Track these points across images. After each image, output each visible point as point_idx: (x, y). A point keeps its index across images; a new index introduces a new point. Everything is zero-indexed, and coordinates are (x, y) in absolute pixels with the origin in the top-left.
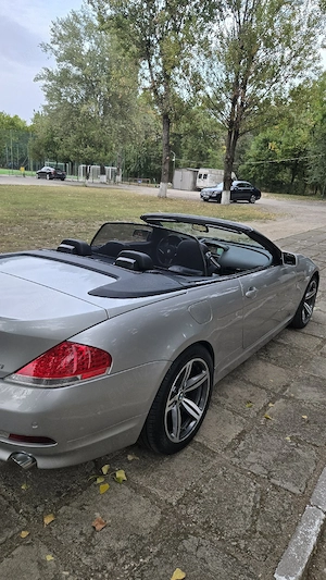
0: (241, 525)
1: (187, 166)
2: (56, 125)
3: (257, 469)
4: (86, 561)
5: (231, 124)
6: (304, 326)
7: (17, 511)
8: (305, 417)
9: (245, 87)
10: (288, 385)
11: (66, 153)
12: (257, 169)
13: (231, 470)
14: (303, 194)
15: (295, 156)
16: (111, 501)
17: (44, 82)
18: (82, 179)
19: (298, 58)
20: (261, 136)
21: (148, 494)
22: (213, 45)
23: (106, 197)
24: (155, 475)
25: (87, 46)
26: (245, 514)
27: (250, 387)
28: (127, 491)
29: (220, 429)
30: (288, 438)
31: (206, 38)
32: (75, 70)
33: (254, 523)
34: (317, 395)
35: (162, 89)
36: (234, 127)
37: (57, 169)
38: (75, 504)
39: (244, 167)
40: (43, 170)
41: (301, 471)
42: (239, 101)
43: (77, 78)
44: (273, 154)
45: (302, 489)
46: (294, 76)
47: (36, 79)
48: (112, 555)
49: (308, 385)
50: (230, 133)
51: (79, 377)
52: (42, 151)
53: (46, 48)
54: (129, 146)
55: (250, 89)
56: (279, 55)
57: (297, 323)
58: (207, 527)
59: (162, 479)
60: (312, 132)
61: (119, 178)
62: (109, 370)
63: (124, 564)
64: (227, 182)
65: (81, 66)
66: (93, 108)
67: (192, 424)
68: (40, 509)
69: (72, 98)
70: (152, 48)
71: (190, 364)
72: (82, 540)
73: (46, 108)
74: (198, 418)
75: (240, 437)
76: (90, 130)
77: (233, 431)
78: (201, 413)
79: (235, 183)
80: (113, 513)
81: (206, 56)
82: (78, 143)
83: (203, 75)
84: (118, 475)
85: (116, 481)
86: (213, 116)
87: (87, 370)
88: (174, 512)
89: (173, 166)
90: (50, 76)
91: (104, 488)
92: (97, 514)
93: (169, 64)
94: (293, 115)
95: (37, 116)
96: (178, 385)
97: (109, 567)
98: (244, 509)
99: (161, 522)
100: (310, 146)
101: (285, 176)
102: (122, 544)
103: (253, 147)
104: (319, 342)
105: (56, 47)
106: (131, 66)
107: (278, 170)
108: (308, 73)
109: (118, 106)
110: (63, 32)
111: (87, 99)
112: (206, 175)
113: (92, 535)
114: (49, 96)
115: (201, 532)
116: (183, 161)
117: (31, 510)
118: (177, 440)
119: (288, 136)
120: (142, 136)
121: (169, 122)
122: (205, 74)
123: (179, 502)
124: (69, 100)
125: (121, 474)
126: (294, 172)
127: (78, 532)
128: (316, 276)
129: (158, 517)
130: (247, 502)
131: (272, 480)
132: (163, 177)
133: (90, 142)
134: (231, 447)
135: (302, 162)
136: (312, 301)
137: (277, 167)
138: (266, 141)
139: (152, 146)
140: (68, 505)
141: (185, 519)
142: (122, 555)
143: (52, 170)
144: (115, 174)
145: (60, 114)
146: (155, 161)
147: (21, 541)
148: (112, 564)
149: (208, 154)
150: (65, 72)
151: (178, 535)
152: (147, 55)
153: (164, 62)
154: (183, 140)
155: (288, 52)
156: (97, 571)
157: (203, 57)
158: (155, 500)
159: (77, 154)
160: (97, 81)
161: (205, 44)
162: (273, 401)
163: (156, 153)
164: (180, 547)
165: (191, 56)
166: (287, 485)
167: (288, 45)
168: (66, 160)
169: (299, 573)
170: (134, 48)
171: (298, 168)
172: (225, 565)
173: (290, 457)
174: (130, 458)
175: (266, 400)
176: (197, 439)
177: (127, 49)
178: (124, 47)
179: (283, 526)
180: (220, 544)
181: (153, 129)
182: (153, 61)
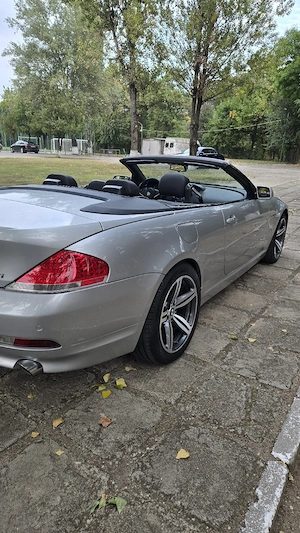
0: (237, 416)
1: (154, 136)
2: (27, 100)
3: (246, 373)
4: (96, 452)
5: (195, 91)
6: (276, 261)
7: (26, 416)
8: (285, 331)
9: (206, 55)
10: (266, 308)
11: (38, 126)
12: (219, 137)
13: (222, 374)
14: (262, 159)
15: (254, 123)
16: (114, 403)
17: (12, 56)
18: (54, 152)
19: (255, 26)
20: (222, 105)
21: (147, 397)
22: (175, 14)
23: (80, 166)
24: (152, 381)
25: (52, 20)
26: (239, 408)
27: (232, 311)
28: (128, 395)
29: (207, 344)
30: (271, 348)
31: (168, 7)
32: (41, 45)
33: (248, 413)
34: (293, 314)
35: (127, 59)
36: (197, 94)
37: (30, 142)
38: (80, 408)
39: (208, 135)
40: (17, 144)
41: (286, 372)
42: (202, 68)
43: (43, 51)
44: (233, 122)
45: (289, 385)
46: (251, 43)
47: (4, 54)
48: (120, 446)
49: (285, 306)
50: (194, 100)
51: (79, 283)
52: (15, 126)
53: (11, 23)
54: (98, 118)
55: (211, 56)
56: (237, 22)
57: (269, 258)
58: (205, 419)
59: (160, 385)
60: (270, 99)
61: (90, 150)
62: (107, 279)
63: (132, 452)
64: (193, 148)
65: (47, 40)
66: (61, 82)
67: (184, 338)
68: (48, 413)
69: (40, 72)
70: (116, 19)
71: (179, 280)
72: (90, 435)
73: (16, 82)
74: (188, 333)
75: (227, 349)
76: (60, 103)
77: (219, 345)
78: (190, 328)
79: (200, 149)
80: (116, 413)
81: (169, 25)
82: (49, 116)
83: (167, 44)
84: (118, 383)
85: (117, 388)
86: (176, 88)
87: (86, 277)
88: (174, 410)
89: (142, 137)
90: (18, 51)
91: (106, 394)
92: (103, 415)
93: (133, 34)
94: (253, 80)
95: (7, 92)
96: (169, 301)
97: (118, 456)
98: (238, 403)
99: (163, 417)
100: (267, 113)
101: (246, 143)
102: (128, 437)
103: (215, 116)
104: (291, 273)
105: (22, 22)
106: (96, 38)
107: (239, 138)
108: (265, 40)
109: (85, 78)
110: (28, 7)
111: (55, 72)
112: (172, 144)
113: (100, 431)
114: (18, 70)
115: (200, 423)
116: (150, 131)
117: (39, 415)
118: (171, 351)
119: (247, 104)
120: (111, 108)
121: (136, 91)
122: (168, 42)
123: (177, 401)
124: (37, 74)
125: (121, 382)
126: (254, 139)
127: (86, 429)
128: (285, 213)
129: (159, 414)
130: (240, 399)
131: (261, 381)
132: (132, 144)
133: (60, 114)
134: (220, 357)
135: (261, 129)
136: (282, 238)
137: (238, 134)
138: (227, 110)
139: (120, 118)
140: (74, 409)
141: (184, 414)
142: (129, 446)
143: (26, 144)
144: (86, 146)
145: (30, 88)
146: (123, 133)
147: (32, 441)
148: (121, 453)
149: (173, 124)
150: (33, 46)
151: (179, 426)
152: (112, 26)
153: (129, 31)
154: (149, 111)
155: (245, 20)
156: (108, 459)
157: (166, 26)
158: (154, 401)
159: (48, 126)
160: (63, 54)
161: (167, 15)
162: (253, 320)
163: (124, 125)
164: (183, 436)
165: (154, 25)
166: (274, 383)
167: (246, 13)
168: (39, 133)
169: (295, 450)
170: (98, 19)
171: (257, 135)
172: (225, 448)
173: (275, 361)
174: (127, 369)
175: (248, 320)
176: (187, 352)
177: (91, 20)
178: (89, 19)
179: (275, 415)
180: (219, 432)
181: (120, 100)
182: (118, 31)
